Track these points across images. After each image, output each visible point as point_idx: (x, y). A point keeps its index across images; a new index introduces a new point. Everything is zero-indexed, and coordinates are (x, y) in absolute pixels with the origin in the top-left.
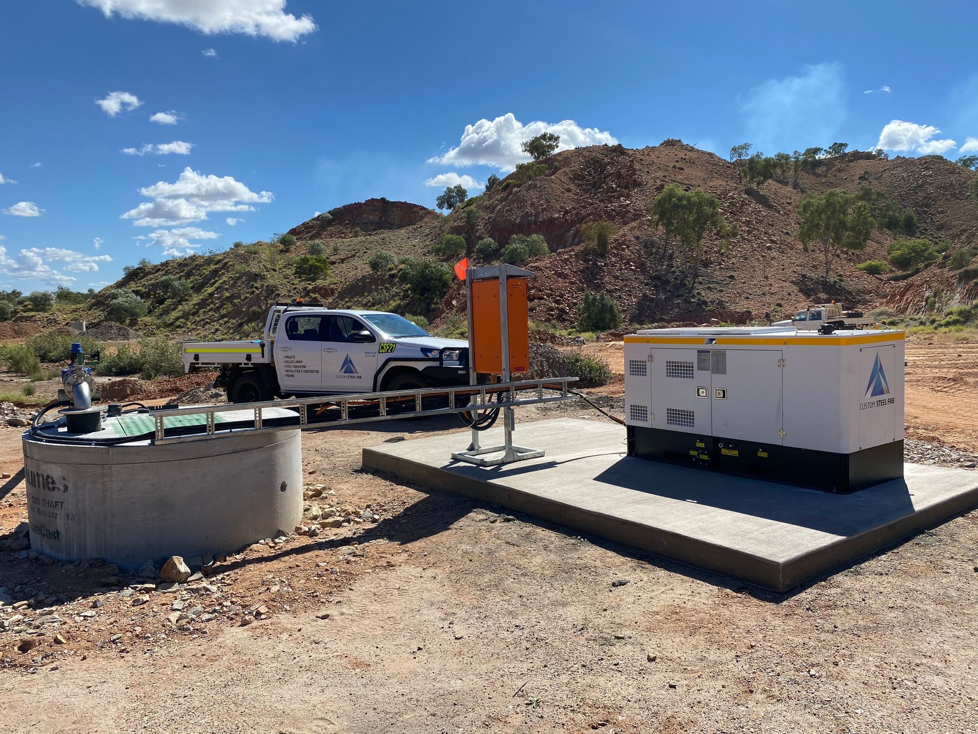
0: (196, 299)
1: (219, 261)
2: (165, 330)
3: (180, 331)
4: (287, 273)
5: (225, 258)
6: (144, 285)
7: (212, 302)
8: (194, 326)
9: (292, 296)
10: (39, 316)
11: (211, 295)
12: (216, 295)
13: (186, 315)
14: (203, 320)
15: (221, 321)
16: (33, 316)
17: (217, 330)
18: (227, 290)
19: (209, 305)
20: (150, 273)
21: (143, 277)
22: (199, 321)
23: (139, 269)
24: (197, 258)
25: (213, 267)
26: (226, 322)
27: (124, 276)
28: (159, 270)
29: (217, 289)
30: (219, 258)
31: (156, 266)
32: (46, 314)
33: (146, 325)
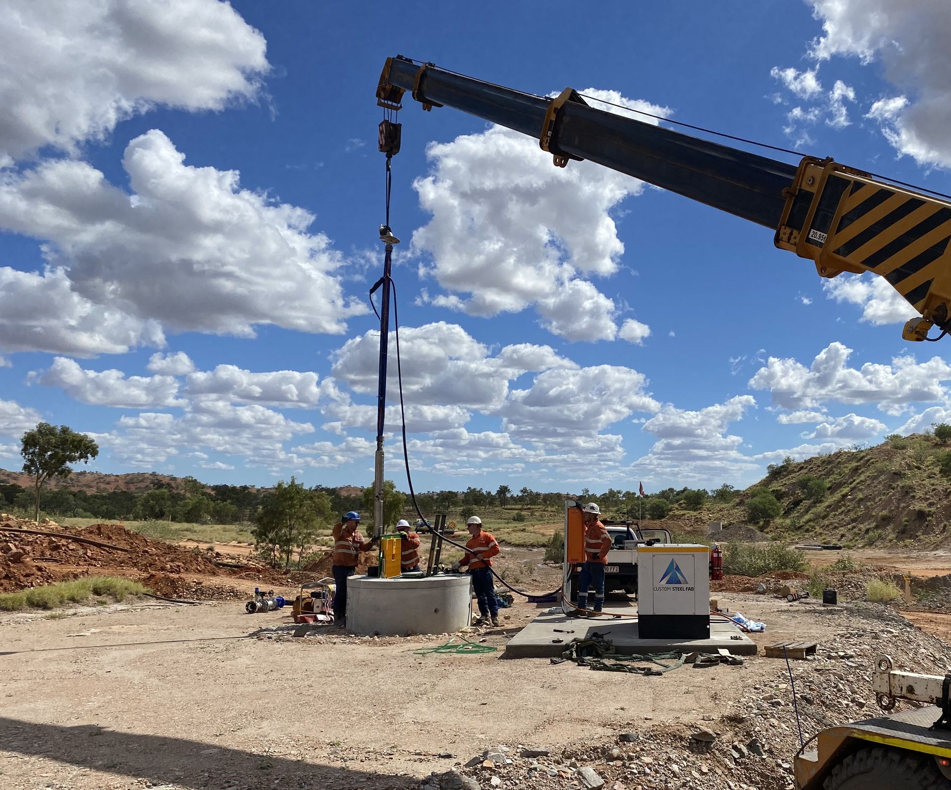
0: (830, 500)
1: (862, 458)
2: (793, 534)
3: (807, 535)
4: (933, 471)
5: (867, 454)
6: (785, 484)
7: (844, 505)
8: (821, 531)
9: (929, 499)
10: (688, 515)
11: (844, 496)
12: (849, 497)
13: (818, 518)
14: (831, 524)
15: (849, 526)
16: (683, 515)
17: (843, 536)
18: (861, 490)
19: (840, 508)
20: (793, 471)
21: (785, 476)
22: (828, 526)
23: (782, 467)
24: (842, 455)
25: (854, 464)
26: (854, 527)
27: (768, 475)
28: (802, 468)
29: (852, 489)
30: (862, 454)
31: (799, 464)
32: (695, 513)
33: (777, 528)
